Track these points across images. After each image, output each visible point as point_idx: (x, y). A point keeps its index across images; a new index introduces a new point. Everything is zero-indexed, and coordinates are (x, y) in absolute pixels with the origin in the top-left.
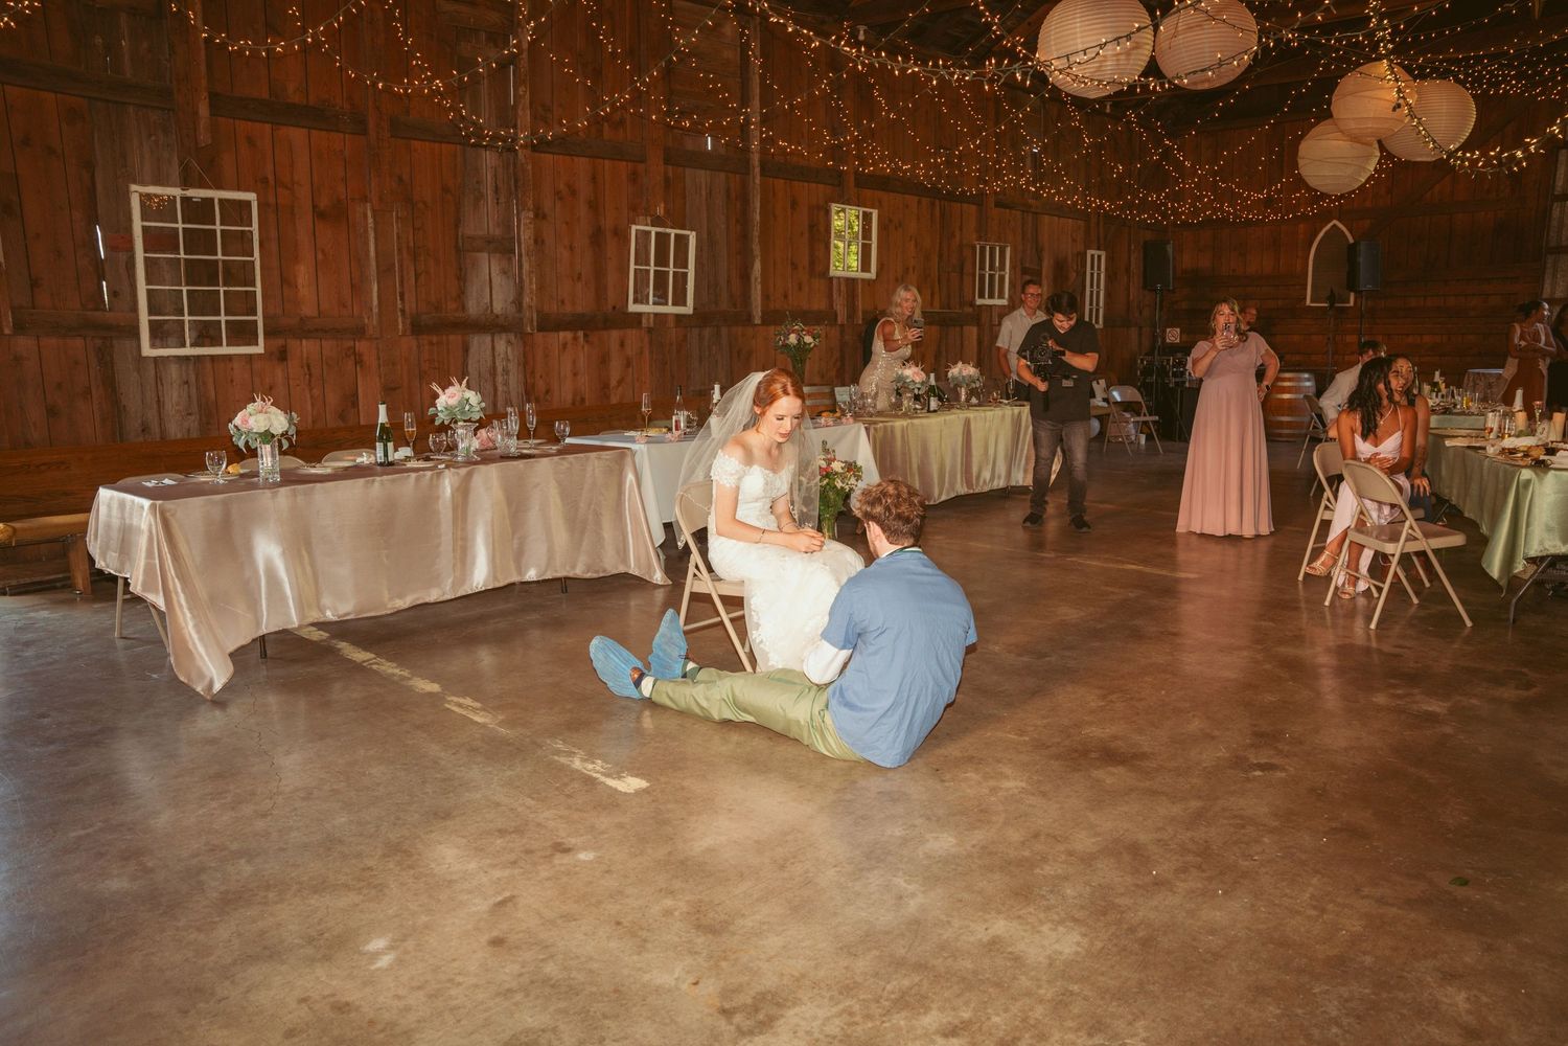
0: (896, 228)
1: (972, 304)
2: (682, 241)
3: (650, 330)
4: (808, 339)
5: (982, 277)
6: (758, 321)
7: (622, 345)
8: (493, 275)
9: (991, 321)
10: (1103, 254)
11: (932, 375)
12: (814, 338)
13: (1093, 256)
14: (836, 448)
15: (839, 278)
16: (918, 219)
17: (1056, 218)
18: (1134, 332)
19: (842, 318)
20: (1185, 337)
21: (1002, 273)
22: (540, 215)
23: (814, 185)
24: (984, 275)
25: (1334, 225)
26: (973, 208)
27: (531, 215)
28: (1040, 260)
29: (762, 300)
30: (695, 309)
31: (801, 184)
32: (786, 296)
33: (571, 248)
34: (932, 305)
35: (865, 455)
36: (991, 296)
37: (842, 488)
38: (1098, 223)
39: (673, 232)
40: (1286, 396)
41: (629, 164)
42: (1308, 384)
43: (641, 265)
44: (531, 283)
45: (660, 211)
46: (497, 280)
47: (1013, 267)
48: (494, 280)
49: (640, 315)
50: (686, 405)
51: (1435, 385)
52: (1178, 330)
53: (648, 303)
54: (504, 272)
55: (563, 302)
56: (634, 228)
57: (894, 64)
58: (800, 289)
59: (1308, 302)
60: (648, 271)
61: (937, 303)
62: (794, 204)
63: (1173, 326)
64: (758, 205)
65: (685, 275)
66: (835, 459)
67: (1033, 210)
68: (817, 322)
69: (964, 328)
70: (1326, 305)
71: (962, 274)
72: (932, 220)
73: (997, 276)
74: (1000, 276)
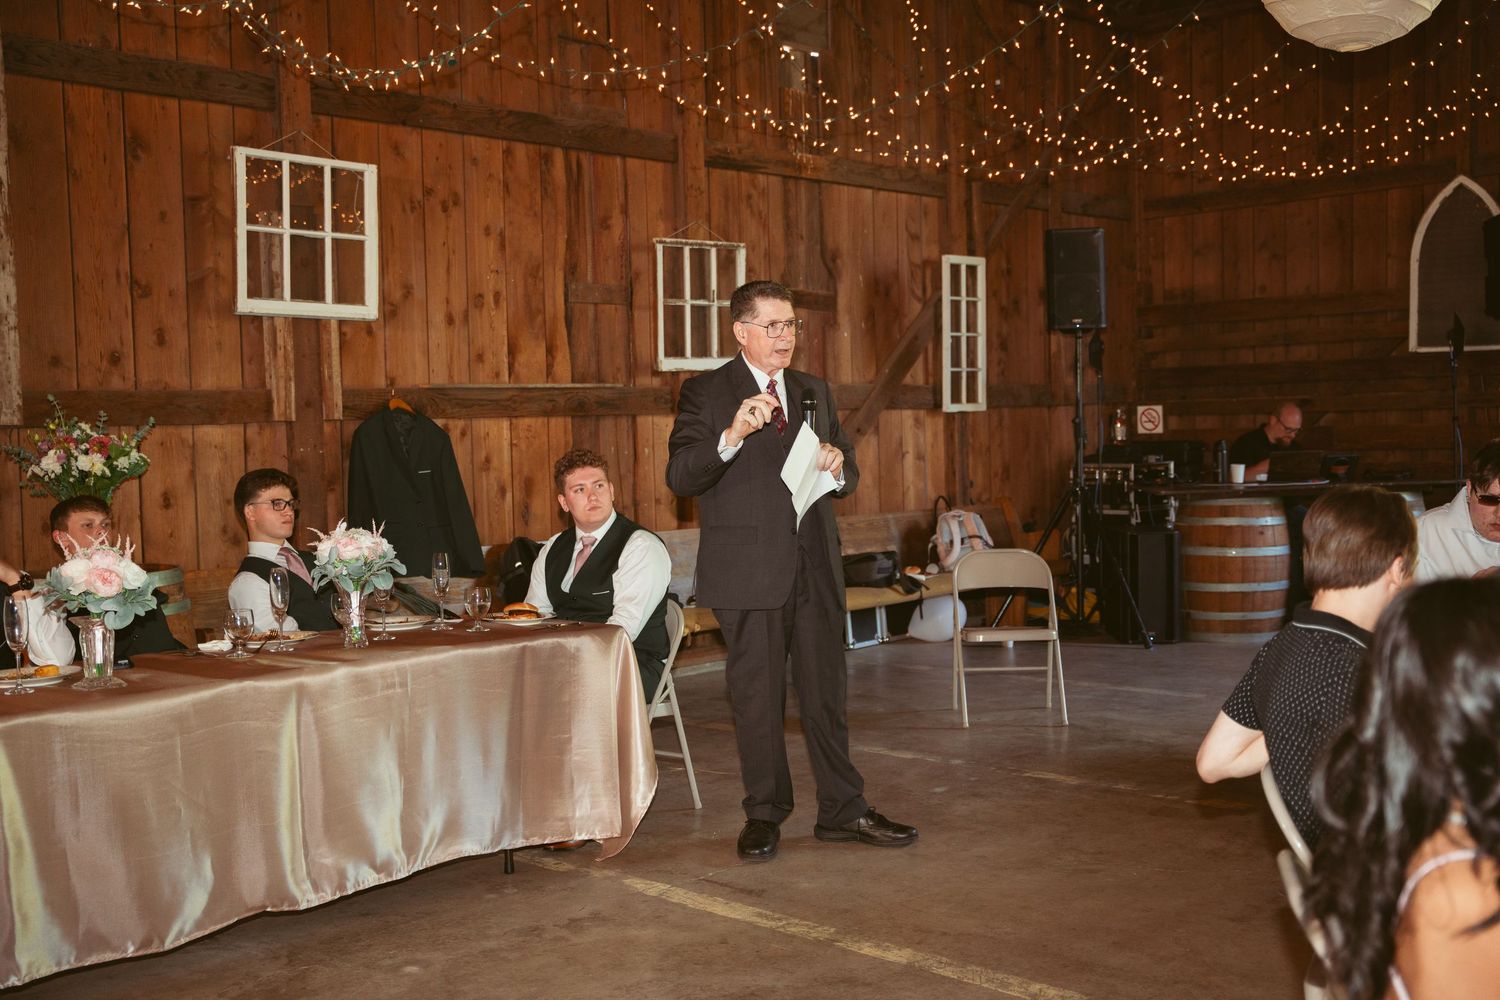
0: (445, 209)
1: (657, 373)
5: (675, 316)
10: (980, 263)
13: (955, 269)
15: (272, 318)
16: (506, 186)
17: (868, 193)
18: (1063, 416)
19: (285, 407)
20: (1174, 422)
23: (203, 105)
24: (681, 309)
25: (1461, 186)
26: (657, 169)
28: (832, 275)
29: (21, 371)
31: (156, 100)
32: (115, 359)
34: (550, 373)
36: (702, 351)
38: (968, 203)
52: (1159, 409)
58: (161, 340)
59: (1413, 344)
61: (563, 366)
63: (1149, 401)
67: (809, 174)
68: (212, 420)
69: (640, 420)
70: (1446, 349)
71: (630, 305)
72: (545, 191)
73: (715, 311)
74: (720, 310)
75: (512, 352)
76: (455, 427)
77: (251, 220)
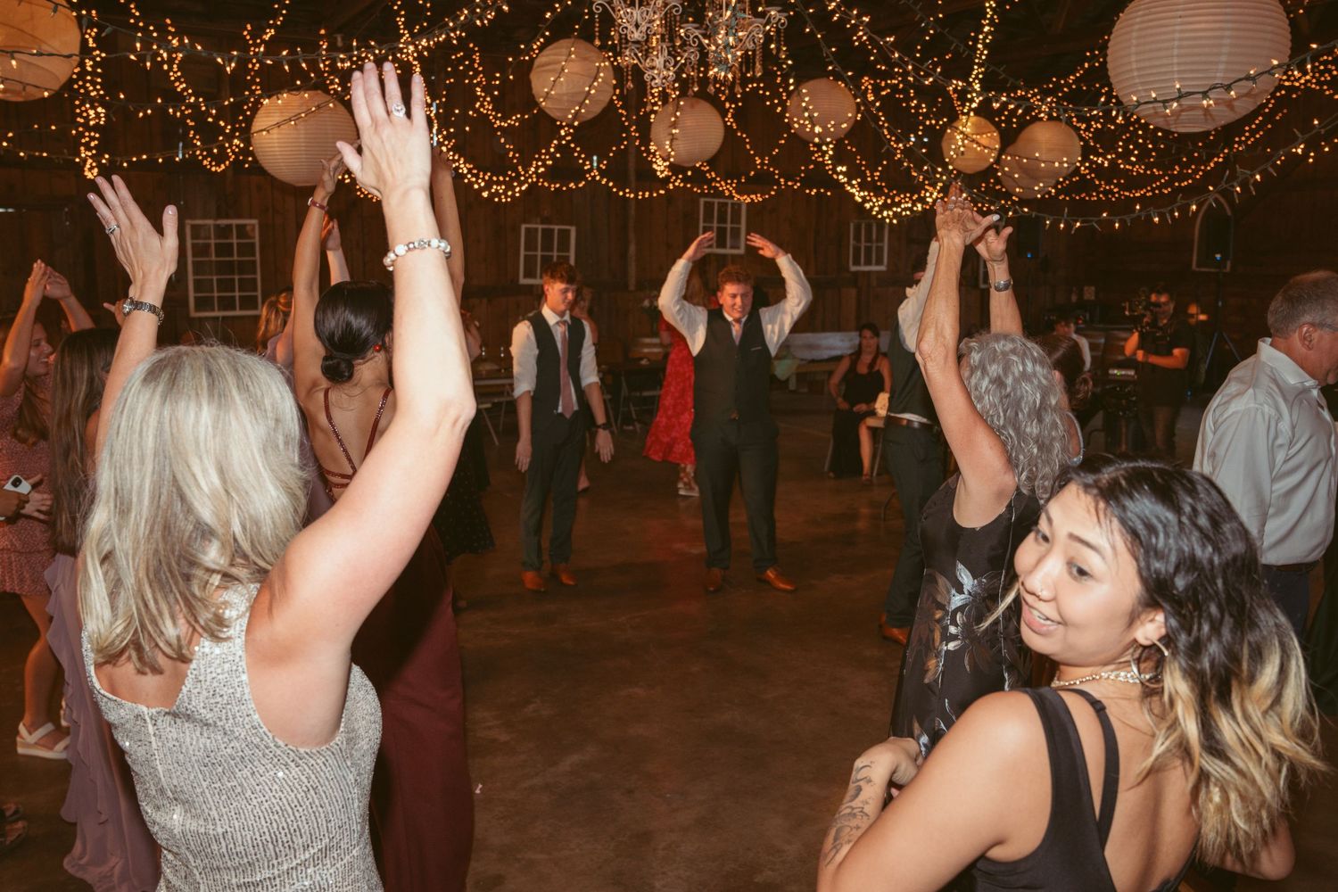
1: (847, 270)
2: (564, 235)
5: (857, 250)
6: (632, 288)
7: (517, 306)
9: (869, 284)
21: (880, 244)
24: (860, 248)
25: (1216, 199)
29: (635, 274)
36: (868, 262)
39: (556, 227)
43: (530, 251)
45: (546, 213)
49: (531, 286)
53: (535, 278)
56: (523, 227)
59: (1194, 267)
60: (536, 255)
69: (844, 290)
71: (840, 246)
73: (874, 249)
74: (877, 247)
77: (704, 222)
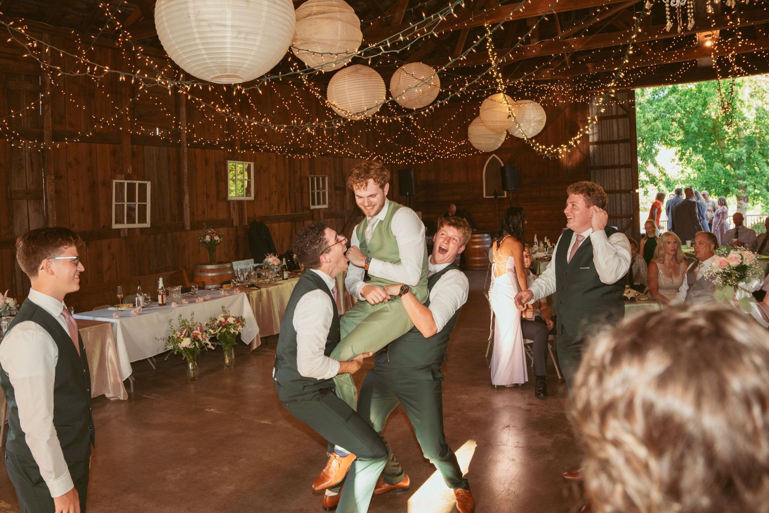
0: (264, 171)
1: (308, 208)
2: (143, 188)
3: (125, 238)
4: (217, 238)
6: (188, 228)
7: (109, 247)
8: (30, 213)
9: (319, 217)
11: (284, 259)
12: (220, 237)
14: (230, 309)
15: (233, 201)
16: (277, 163)
17: (352, 159)
19: (236, 222)
20: (424, 216)
21: (324, 191)
22: (58, 177)
23: (218, 151)
24: (314, 193)
25: (494, 157)
27: (53, 177)
29: (190, 217)
30: (151, 224)
31: (210, 151)
32: (204, 213)
33: (78, 194)
34: (286, 211)
35: (248, 312)
36: (319, 204)
37: (234, 332)
39: (137, 182)
40: (477, 247)
41: (111, 145)
42: (488, 239)
43: (119, 202)
44: (53, 215)
45: (130, 171)
46: (32, 215)
47: (330, 187)
48: (30, 216)
49: (119, 230)
50: (144, 291)
51: (545, 244)
52: (420, 212)
53: (124, 223)
54: (36, 210)
55: (73, 225)
56: (114, 181)
57: (244, 120)
58: (212, 208)
59: (484, 196)
60: (123, 205)
61: (289, 209)
62: (207, 162)
64: (186, 164)
65: (145, 206)
66: (229, 317)
67: (339, 156)
68: (223, 226)
69: (305, 222)
70: (493, 197)
71: (302, 193)
72: (284, 165)
73: (321, 193)
74: (323, 192)
75: (278, 206)
76: (268, 225)
